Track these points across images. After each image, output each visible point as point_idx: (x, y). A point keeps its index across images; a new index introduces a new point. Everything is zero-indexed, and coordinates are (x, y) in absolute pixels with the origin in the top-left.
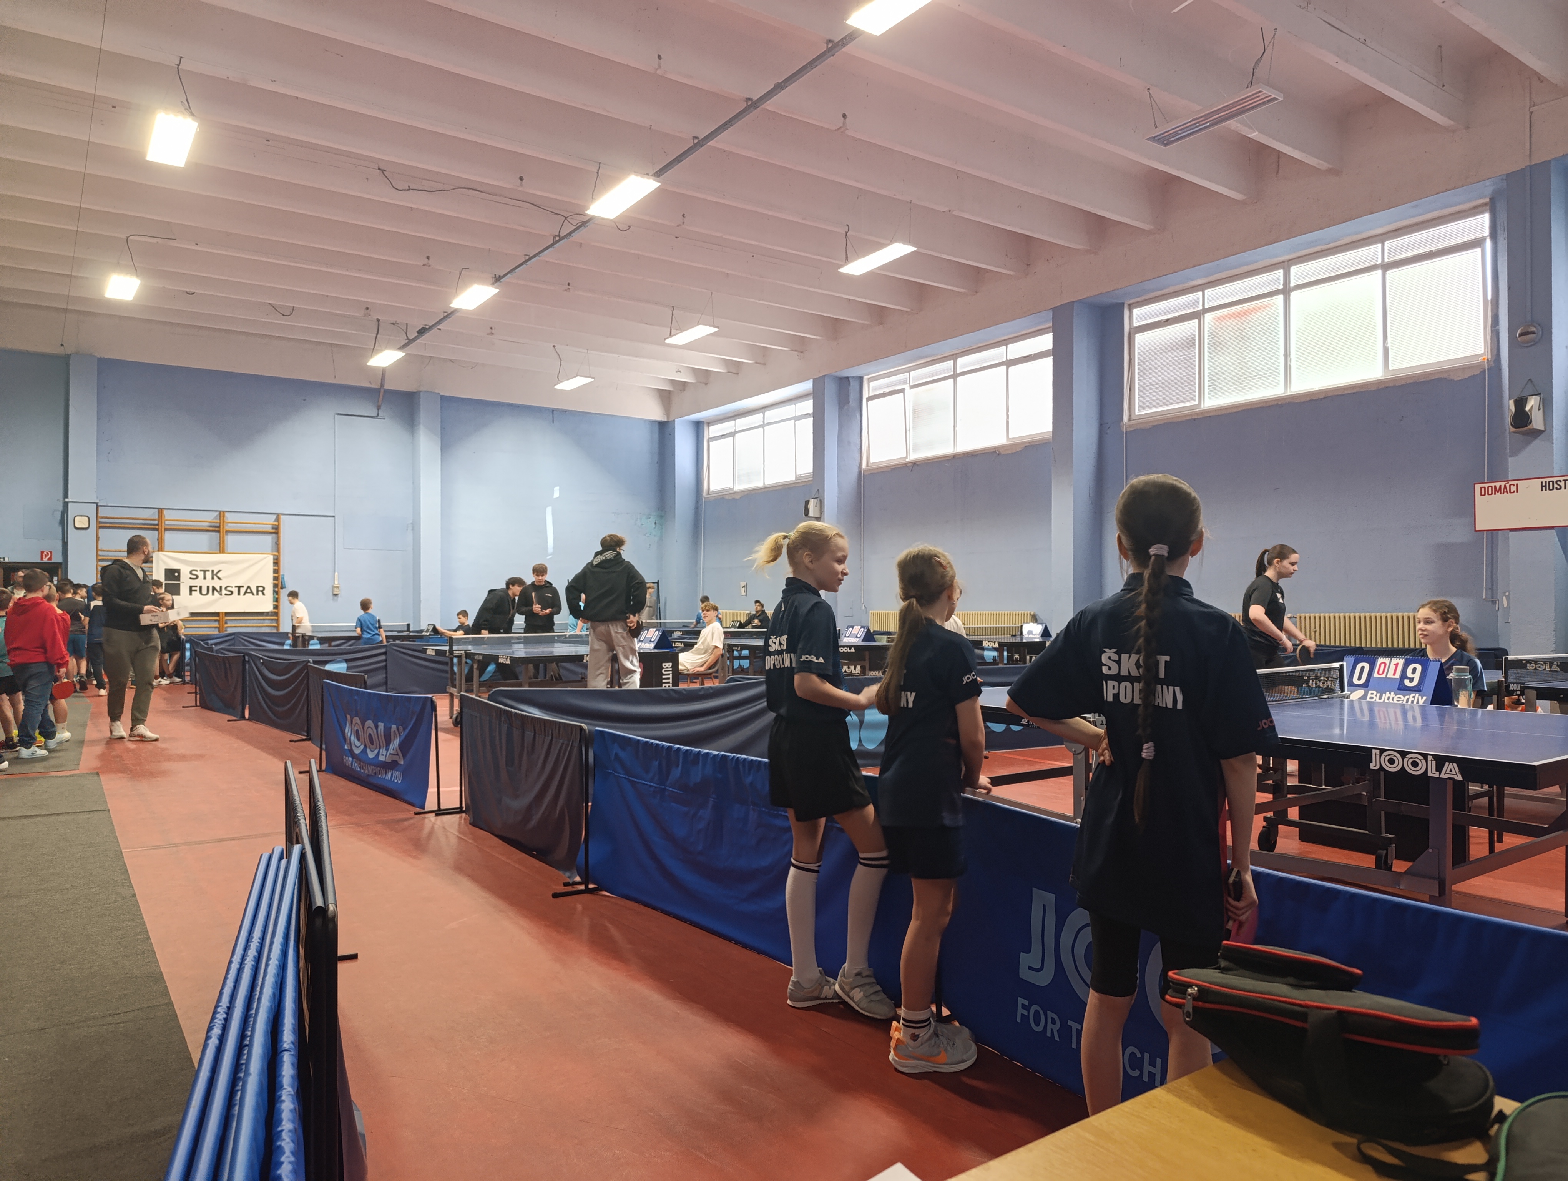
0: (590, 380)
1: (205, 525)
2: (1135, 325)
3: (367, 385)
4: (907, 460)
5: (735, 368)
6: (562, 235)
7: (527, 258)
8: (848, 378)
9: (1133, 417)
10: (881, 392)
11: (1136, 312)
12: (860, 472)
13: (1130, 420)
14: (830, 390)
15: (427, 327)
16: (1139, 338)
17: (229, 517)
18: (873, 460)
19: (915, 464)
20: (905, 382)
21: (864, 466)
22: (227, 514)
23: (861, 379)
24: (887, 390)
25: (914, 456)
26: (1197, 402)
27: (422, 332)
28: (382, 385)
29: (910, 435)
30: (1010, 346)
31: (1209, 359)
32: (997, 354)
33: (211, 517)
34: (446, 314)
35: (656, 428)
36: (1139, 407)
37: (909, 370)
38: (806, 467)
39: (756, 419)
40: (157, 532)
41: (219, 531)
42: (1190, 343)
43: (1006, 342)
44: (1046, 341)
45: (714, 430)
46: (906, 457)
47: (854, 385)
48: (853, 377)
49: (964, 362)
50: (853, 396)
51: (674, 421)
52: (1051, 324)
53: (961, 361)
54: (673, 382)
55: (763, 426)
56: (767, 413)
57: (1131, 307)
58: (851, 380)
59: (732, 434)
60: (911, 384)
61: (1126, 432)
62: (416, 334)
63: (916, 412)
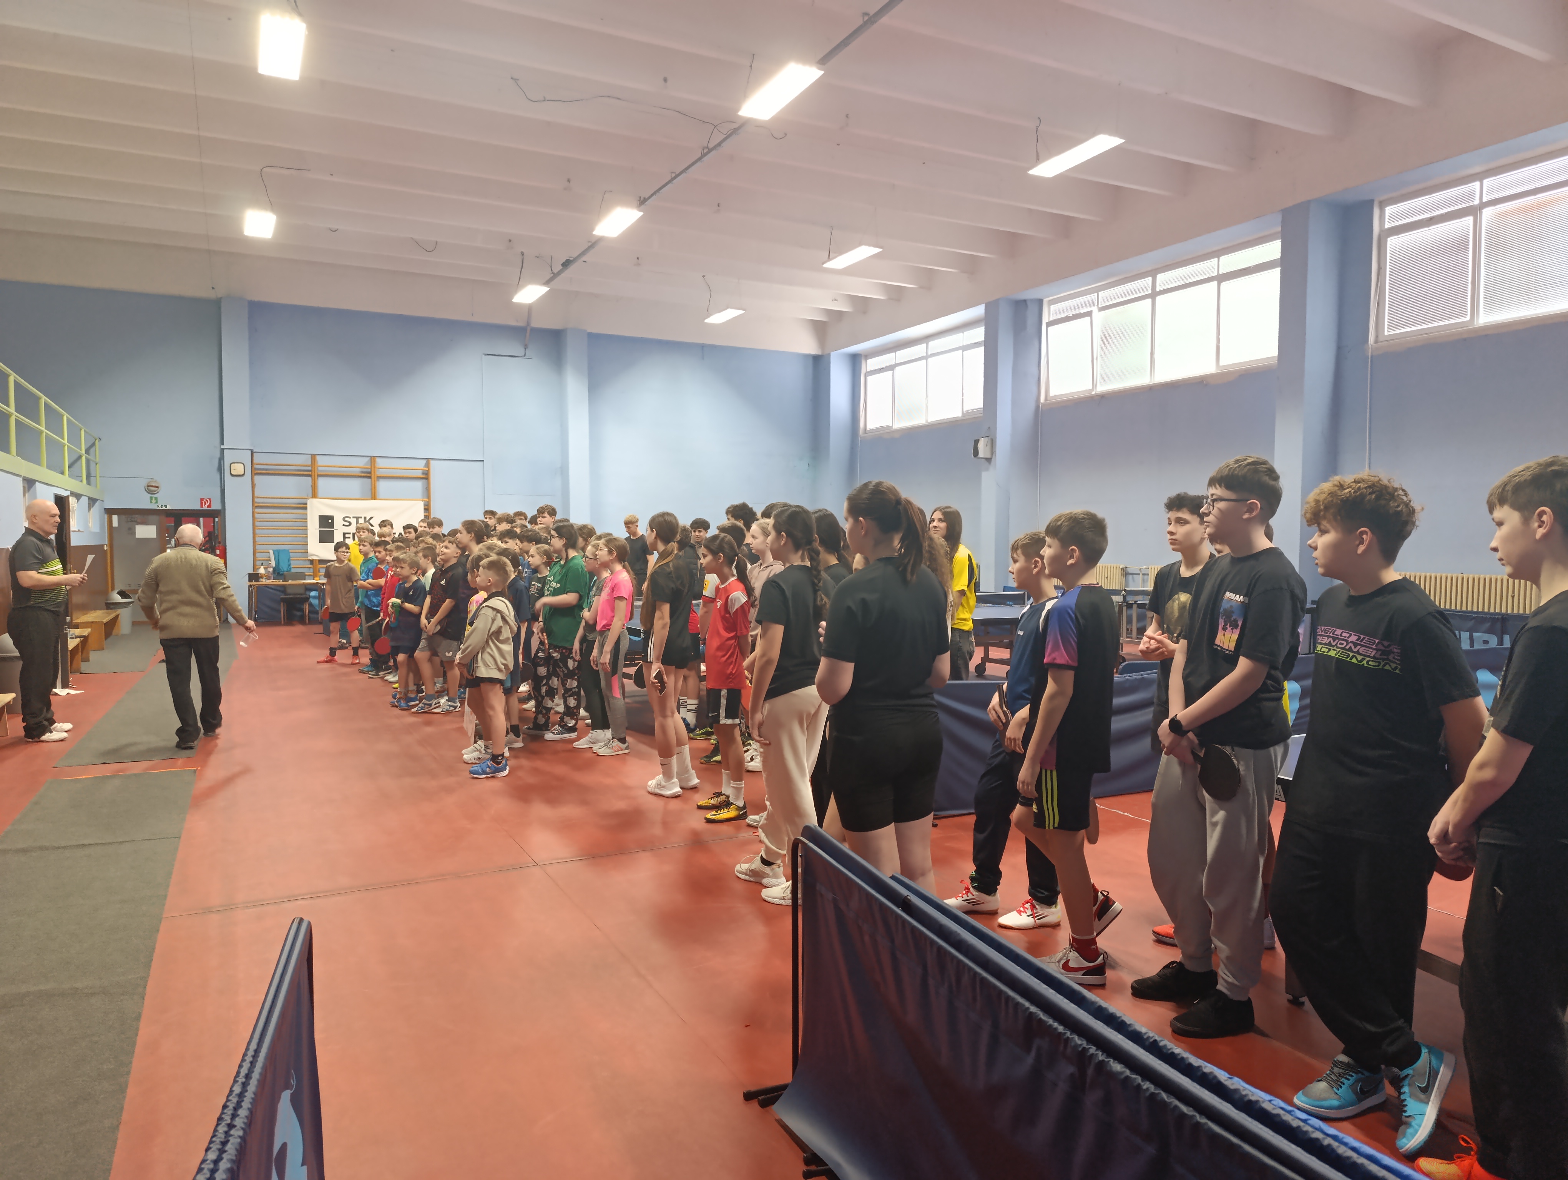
0: (741, 312)
1: (357, 471)
2: (1387, 226)
3: (512, 323)
4: (1094, 393)
5: (896, 294)
6: (711, 146)
7: (673, 175)
8: (1025, 301)
9: (1381, 339)
10: (1063, 315)
11: (1388, 210)
12: (1037, 407)
13: (1376, 342)
14: (1005, 316)
15: (571, 259)
16: (1392, 242)
17: (380, 463)
18: (1053, 392)
19: (1104, 398)
20: (1092, 304)
21: (1042, 400)
22: (378, 460)
23: (1040, 302)
24: (1071, 314)
25: (1101, 388)
26: (1468, 318)
27: (566, 264)
28: (528, 323)
29: (1098, 365)
30: (1223, 258)
31: (1486, 264)
32: (1209, 267)
33: (362, 463)
34: (590, 244)
35: (810, 361)
36: (1388, 326)
37: (1097, 290)
38: (976, 401)
39: (919, 350)
40: (310, 478)
41: (370, 477)
42: (1462, 245)
43: (1218, 254)
44: (1273, 250)
45: (872, 363)
46: (1093, 389)
47: (1032, 310)
48: (1032, 300)
49: (1165, 279)
50: (1031, 320)
51: (829, 355)
52: (1279, 229)
53: (1160, 277)
54: (829, 312)
55: (925, 358)
56: (931, 344)
57: (1382, 205)
58: (1029, 303)
59: (892, 368)
60: (1100, 306)
61: (1372, 356)
62: (561, 267)
63: (1106, 339)
